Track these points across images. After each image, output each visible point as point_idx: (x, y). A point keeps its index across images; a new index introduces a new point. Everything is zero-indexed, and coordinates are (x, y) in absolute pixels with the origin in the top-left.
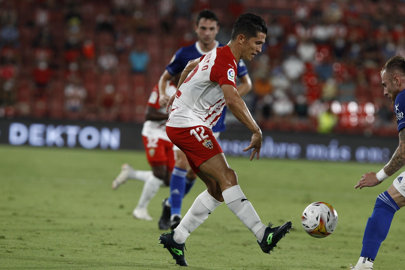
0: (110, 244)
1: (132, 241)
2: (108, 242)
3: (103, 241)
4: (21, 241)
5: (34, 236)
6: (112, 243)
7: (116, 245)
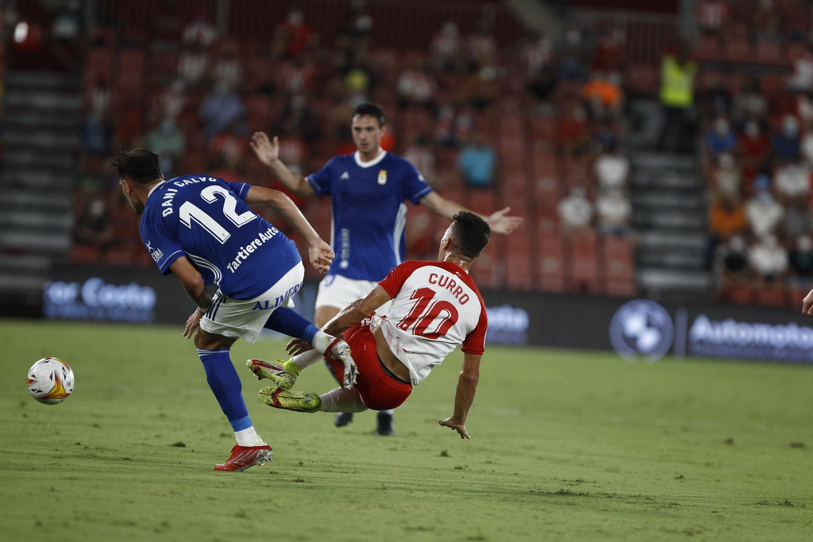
0: (421, 529)
1: (463, 522)
2: (414, 524)
3: (405, 522)
4: (243, 521)
5: (269, 511)
6: (424, 525)
7: (432, 529)
